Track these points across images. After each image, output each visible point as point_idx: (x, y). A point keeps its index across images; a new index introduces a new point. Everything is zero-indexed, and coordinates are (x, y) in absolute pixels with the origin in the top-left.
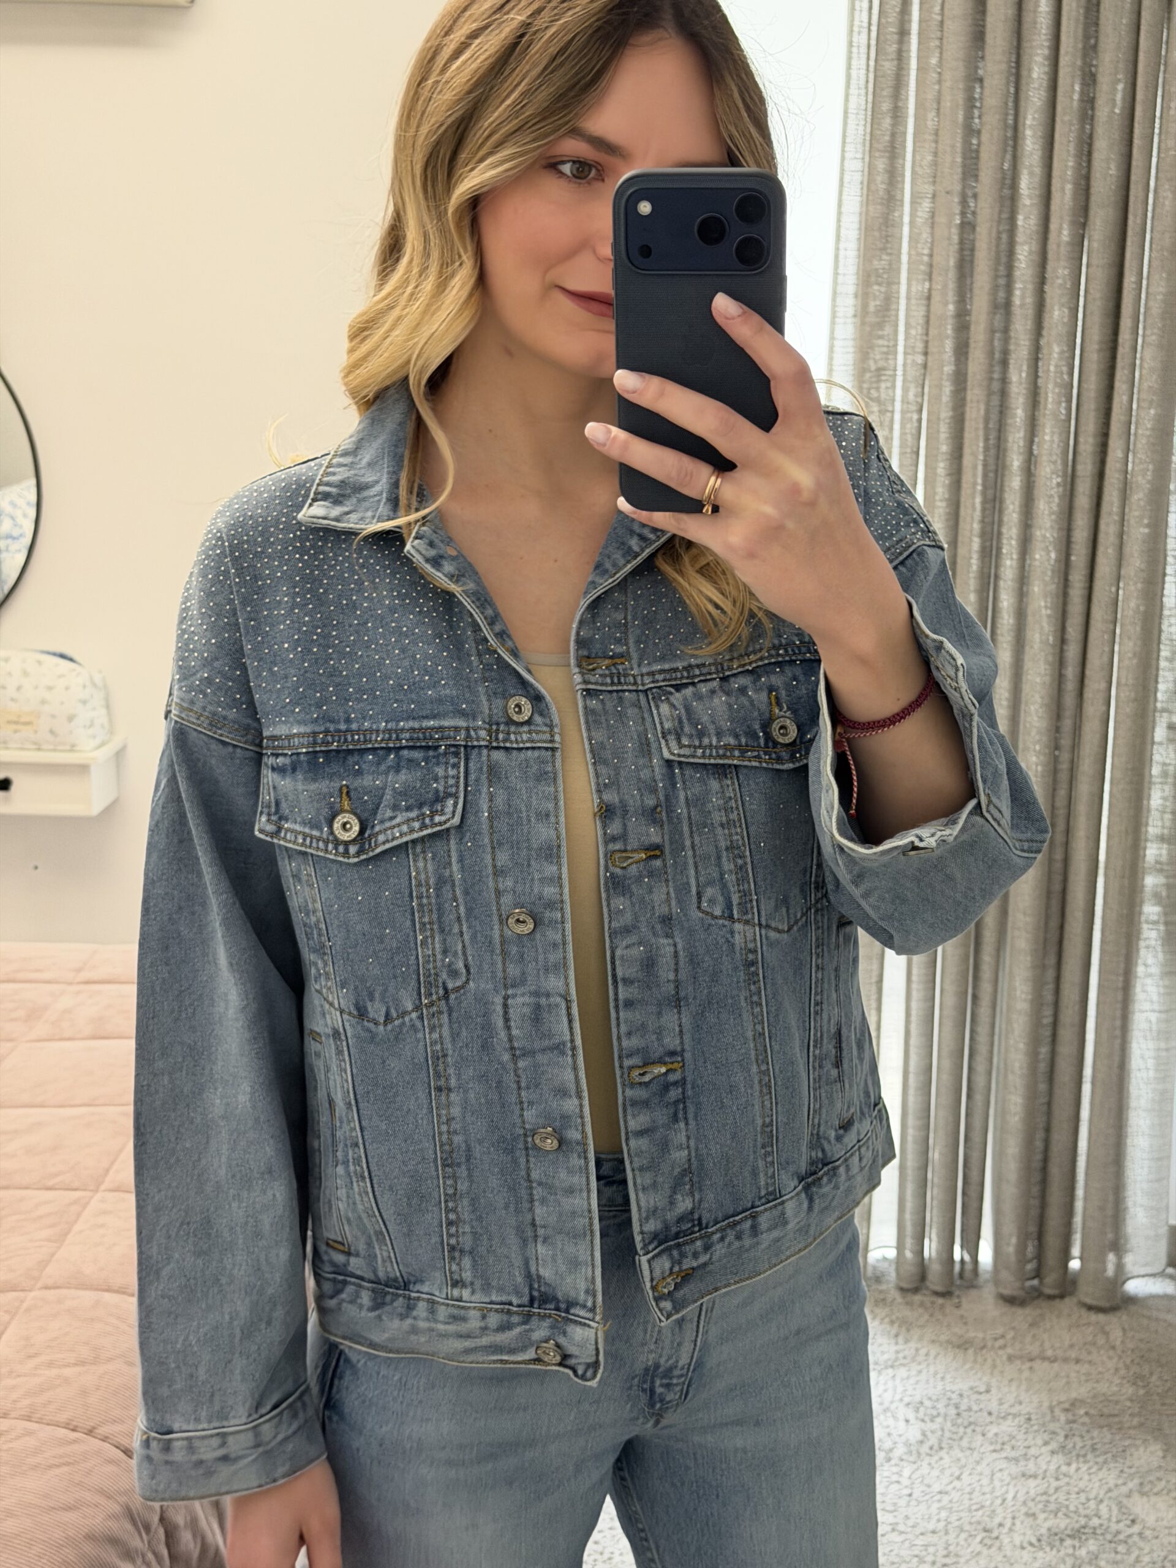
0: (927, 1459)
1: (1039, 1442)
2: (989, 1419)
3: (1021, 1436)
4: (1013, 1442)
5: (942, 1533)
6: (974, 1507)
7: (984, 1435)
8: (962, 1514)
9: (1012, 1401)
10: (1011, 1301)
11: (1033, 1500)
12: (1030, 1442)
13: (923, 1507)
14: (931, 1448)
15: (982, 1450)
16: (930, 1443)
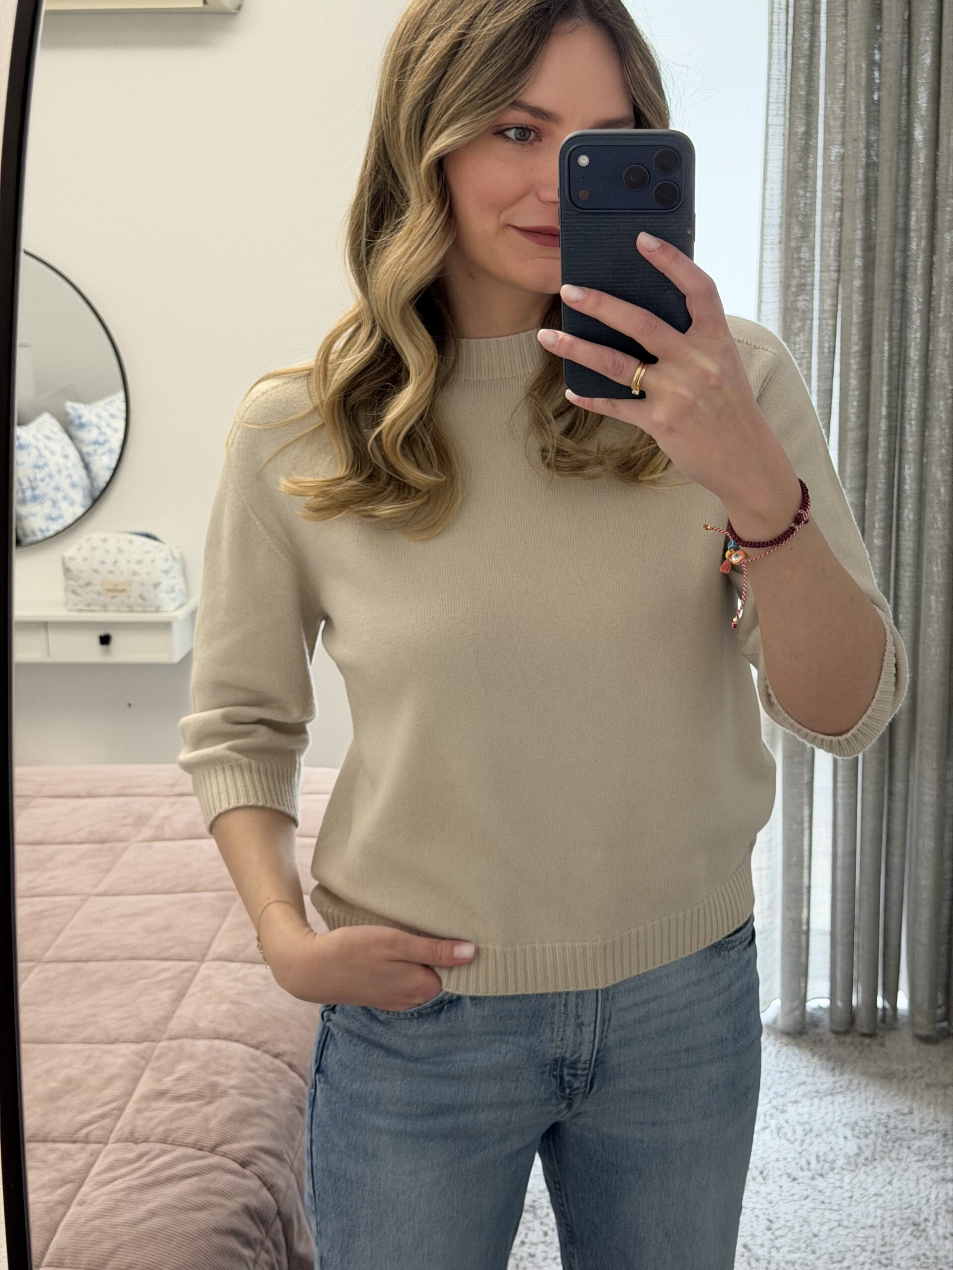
0: (863, 1168)
2: (912, 1135)
4: (933, 1154)
5: (879, 1227)
6: (904, 1206)
7: (909, 1148)
8: (896, 1212)
9: (930, 1121)
10: (926, 1040)
13: (862, 1206)
14: (866, 1159)
15: (908, 1160)
16: (865, 1155)
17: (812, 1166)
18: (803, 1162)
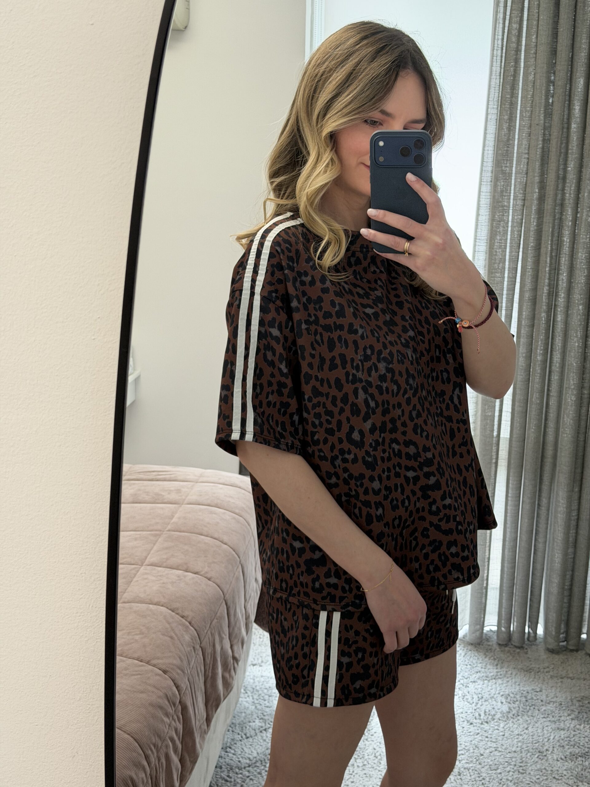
0: (512, 720)
1: (566, 714)
2: (541, 703)
3: (557, 711)
4: (553, 714)
5: (519, 753)
6: (534, 742)
7: (539, 710)
8: (529, 745)
9: (553, 696)
10: (551, 651)
11: (563, 740)
12: (561, 714)
13: (510, 740)
14: (513, 715)
15: (538, 717)
16: (513, 713)
17: (482, 717)
18: (477, 715)
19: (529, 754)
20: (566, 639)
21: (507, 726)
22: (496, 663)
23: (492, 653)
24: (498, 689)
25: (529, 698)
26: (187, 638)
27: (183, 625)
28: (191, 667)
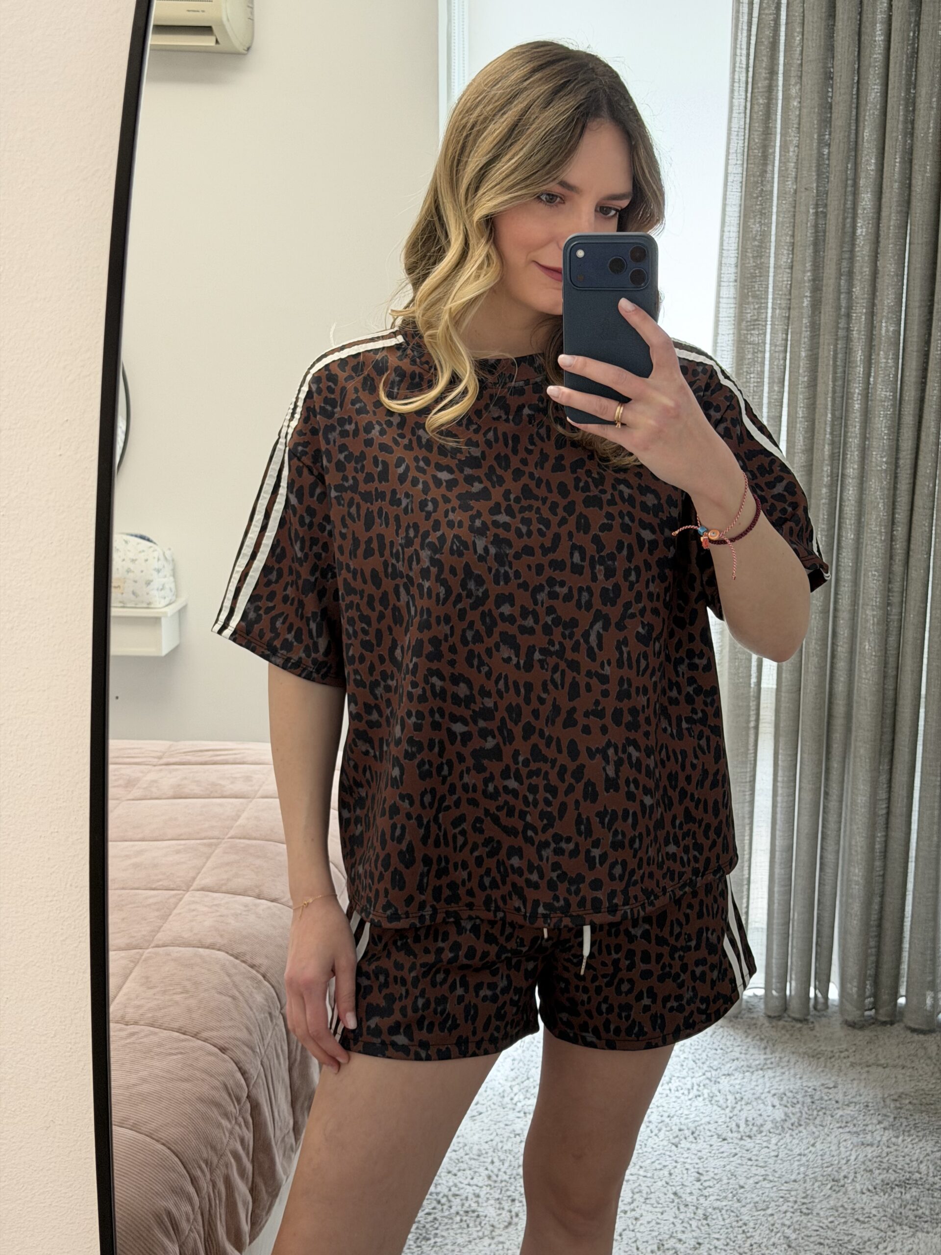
0: (790, 1132)
1: (875, 1121)
2: (836, 1105)
3: (861, 1117)
4: (855, 1121)
5: (801, 1182)
6: (825, 1165)
7: (832, 1116)
8: (817, 1170)
9: (854, 1094)
10: (852, 1025)
11: (870, 1161)
12: (868, 1121)
14: (792, 1125)
15: (831, 1127)
16: (792, 1121)
17: (741, 1129)
18: (733, 1126)
19: (817, 1184)
20: (875, 1006)
21: (782, 1142)
22: (763, 1046)
23: (758, 1031)
24: (768, 1085)
25: (816, 1097)
26: (259, 998)
27: (253, 979)
28: (266, 1043)
